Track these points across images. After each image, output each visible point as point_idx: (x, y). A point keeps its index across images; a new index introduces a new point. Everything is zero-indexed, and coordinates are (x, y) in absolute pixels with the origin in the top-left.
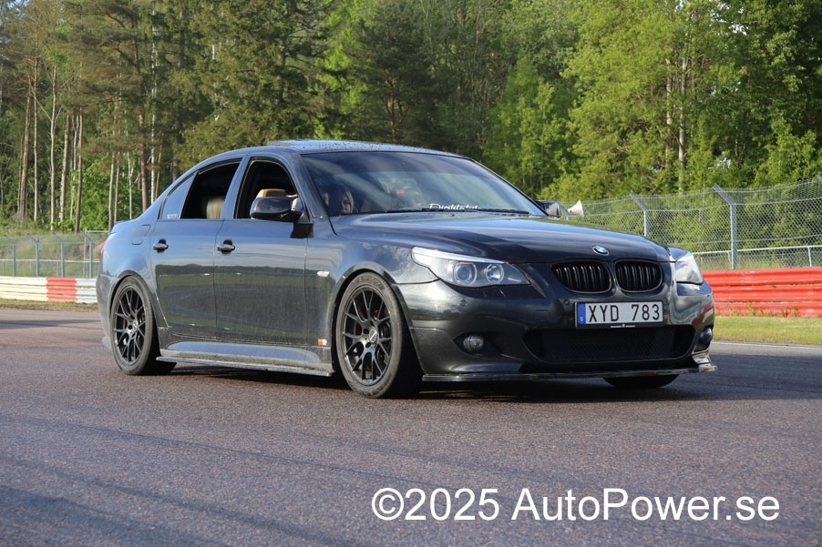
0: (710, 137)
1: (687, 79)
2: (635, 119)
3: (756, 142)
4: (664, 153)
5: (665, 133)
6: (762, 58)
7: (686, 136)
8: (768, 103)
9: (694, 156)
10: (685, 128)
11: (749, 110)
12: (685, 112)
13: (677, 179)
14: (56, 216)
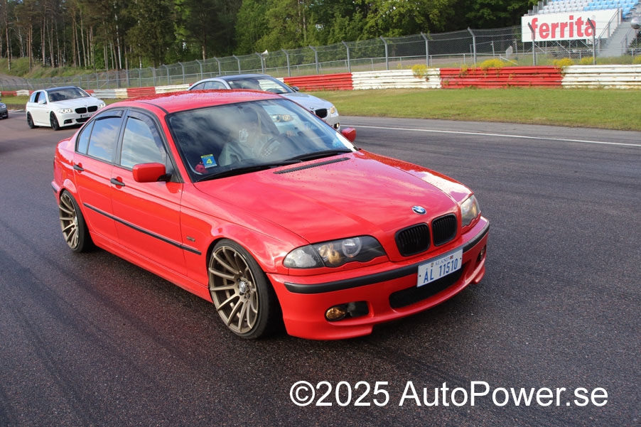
0: (314, 20)
2: (288, 14)
3: (330, 21)
4: (298, 26)
5: (299, 19)
7: (307, 19)
8: (333, 7)
9: (309, 27)
10: (306, 17)
11: (327, 10)
13: (304, 35)
14: (87, 63)
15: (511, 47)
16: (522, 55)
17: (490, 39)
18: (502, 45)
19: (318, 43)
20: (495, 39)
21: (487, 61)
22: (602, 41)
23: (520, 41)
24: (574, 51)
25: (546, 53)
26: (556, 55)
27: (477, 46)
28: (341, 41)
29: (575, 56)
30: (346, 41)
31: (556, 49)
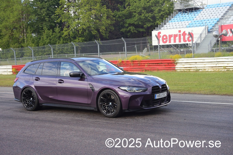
0: (31, 31)
1: (25, 18)
2: (15, 27)
3: (41, 32)
4: (21, 34)
5: (21, 30)
6: (40, 14)
7: (26, 30)
8: (42, 24)
9: (28, 35)
10: (26, 29)
11: (38, 25)
12: (25, 26)
13: (25, 40)
15: (146, 48)
16: (153, 53)
17: (134, 44)
18: (141, 47)
19: (33, 45)
20: (137, 44)
21: (132, 57)
22: (198, 45)
23: (151, 45)
24: (182, 50)
25: (166, 51)
26: (171, 53)
27: (127, 48)
28: (48, 44)
29: (182, 53)
30: (50, 44)
31: (172, 49)
